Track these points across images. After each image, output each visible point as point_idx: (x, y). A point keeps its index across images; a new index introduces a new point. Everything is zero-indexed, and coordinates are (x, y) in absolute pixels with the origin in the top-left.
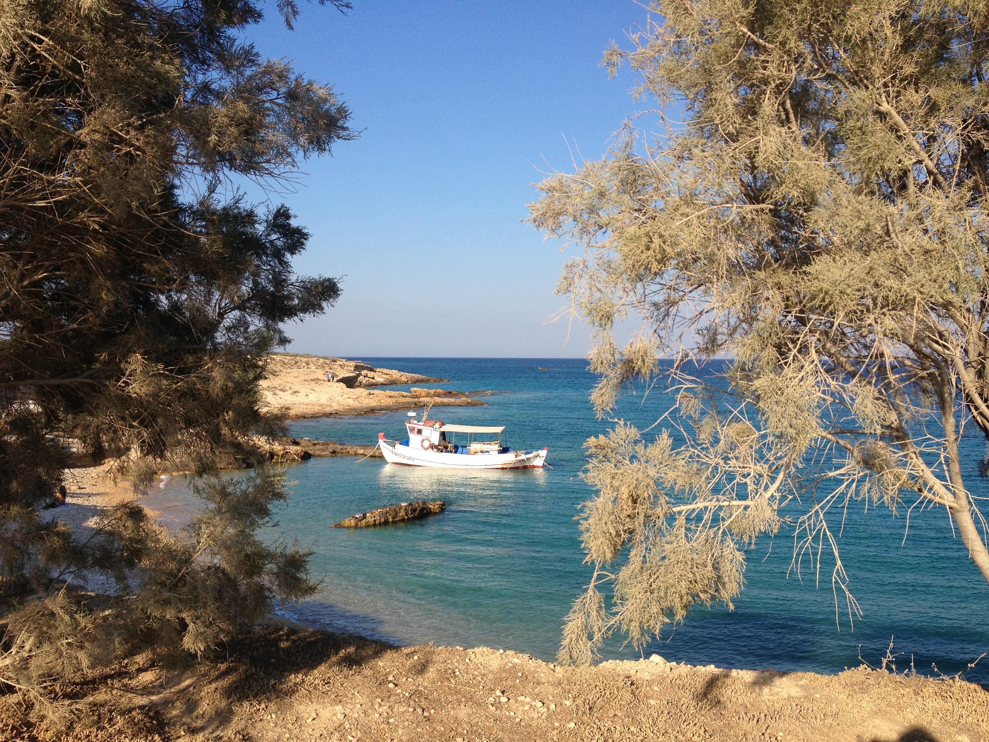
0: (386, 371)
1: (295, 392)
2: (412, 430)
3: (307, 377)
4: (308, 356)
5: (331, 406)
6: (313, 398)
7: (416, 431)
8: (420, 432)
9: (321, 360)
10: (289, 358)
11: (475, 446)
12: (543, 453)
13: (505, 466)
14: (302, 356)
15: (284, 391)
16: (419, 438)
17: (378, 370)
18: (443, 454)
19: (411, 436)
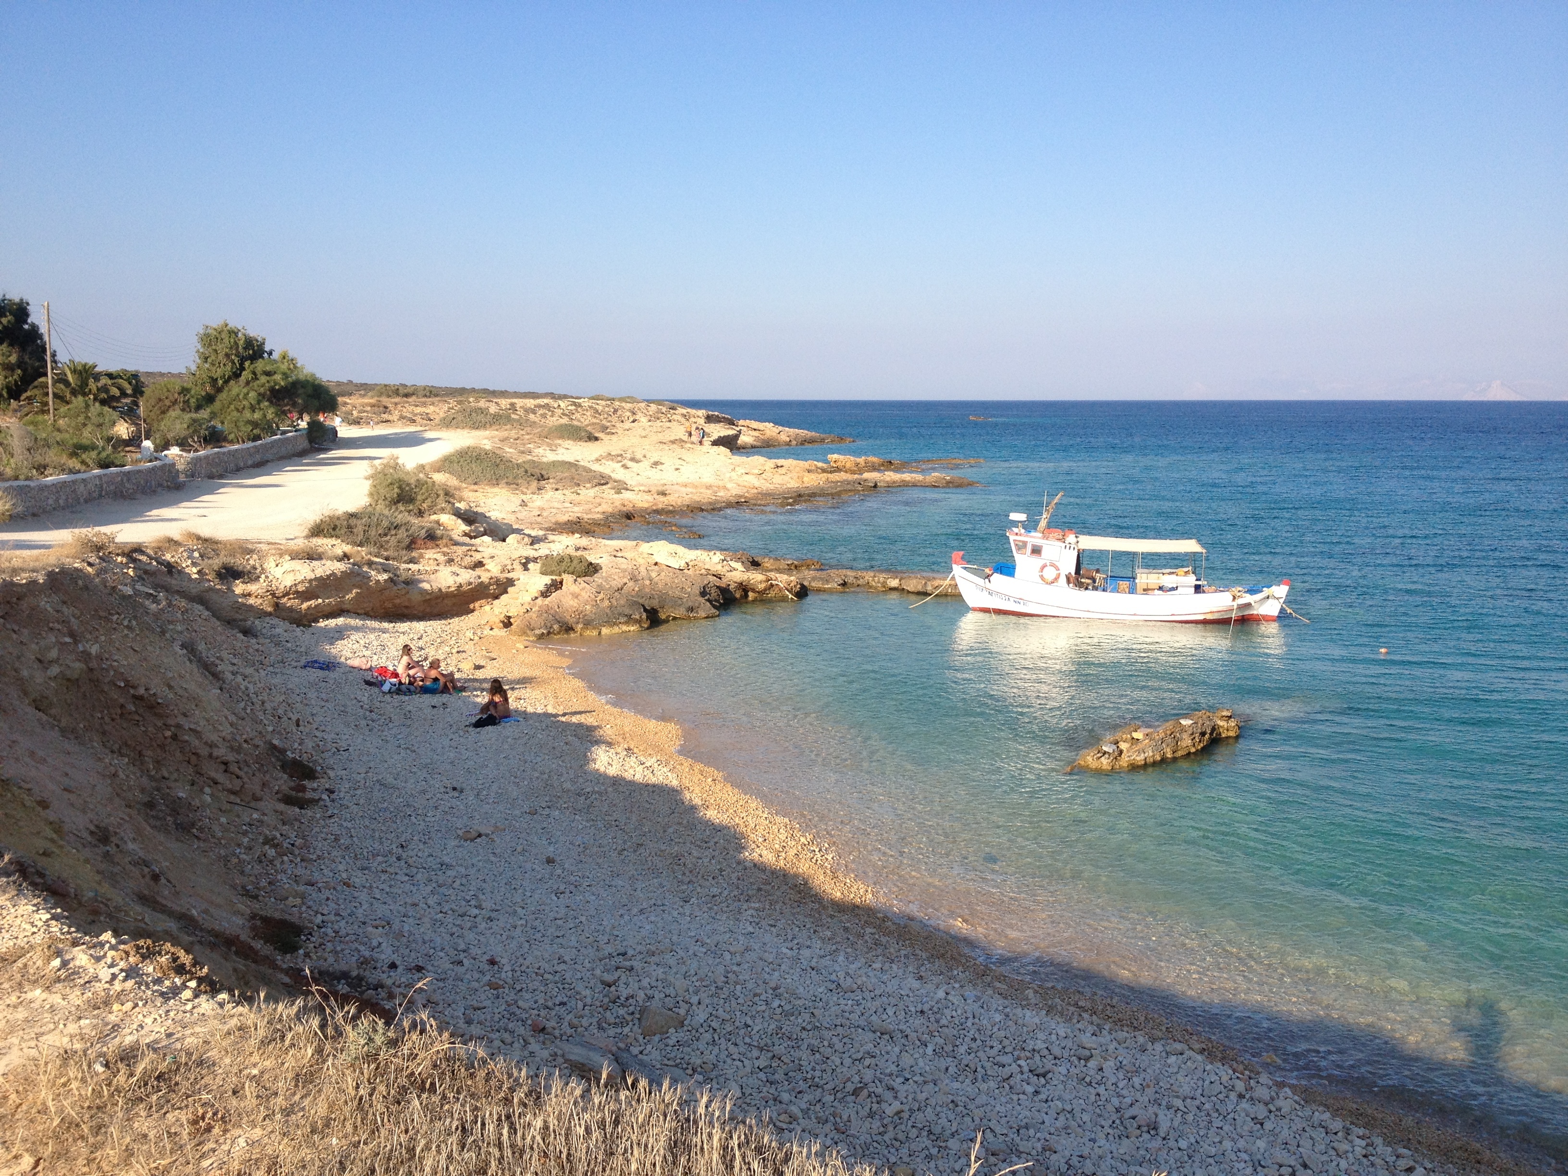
0: (754, 424)
1: (656, 464)
2: (1022, 546)
3: (660, 437)
4: (632, 400)
5: (725, 488)
6: (688, 474)
7: (1029, 548)
8: (1036, 551)
9: (653, 407)
10: (603, 403)
11: (1144, 578)
12: (1281, 591)
13: (1209, 617)
14: (622, 400)
15: (638, 461)
16: (1036, 562)
17: (741, 422)
18: (1090, 593)
19: (1018, 557)
